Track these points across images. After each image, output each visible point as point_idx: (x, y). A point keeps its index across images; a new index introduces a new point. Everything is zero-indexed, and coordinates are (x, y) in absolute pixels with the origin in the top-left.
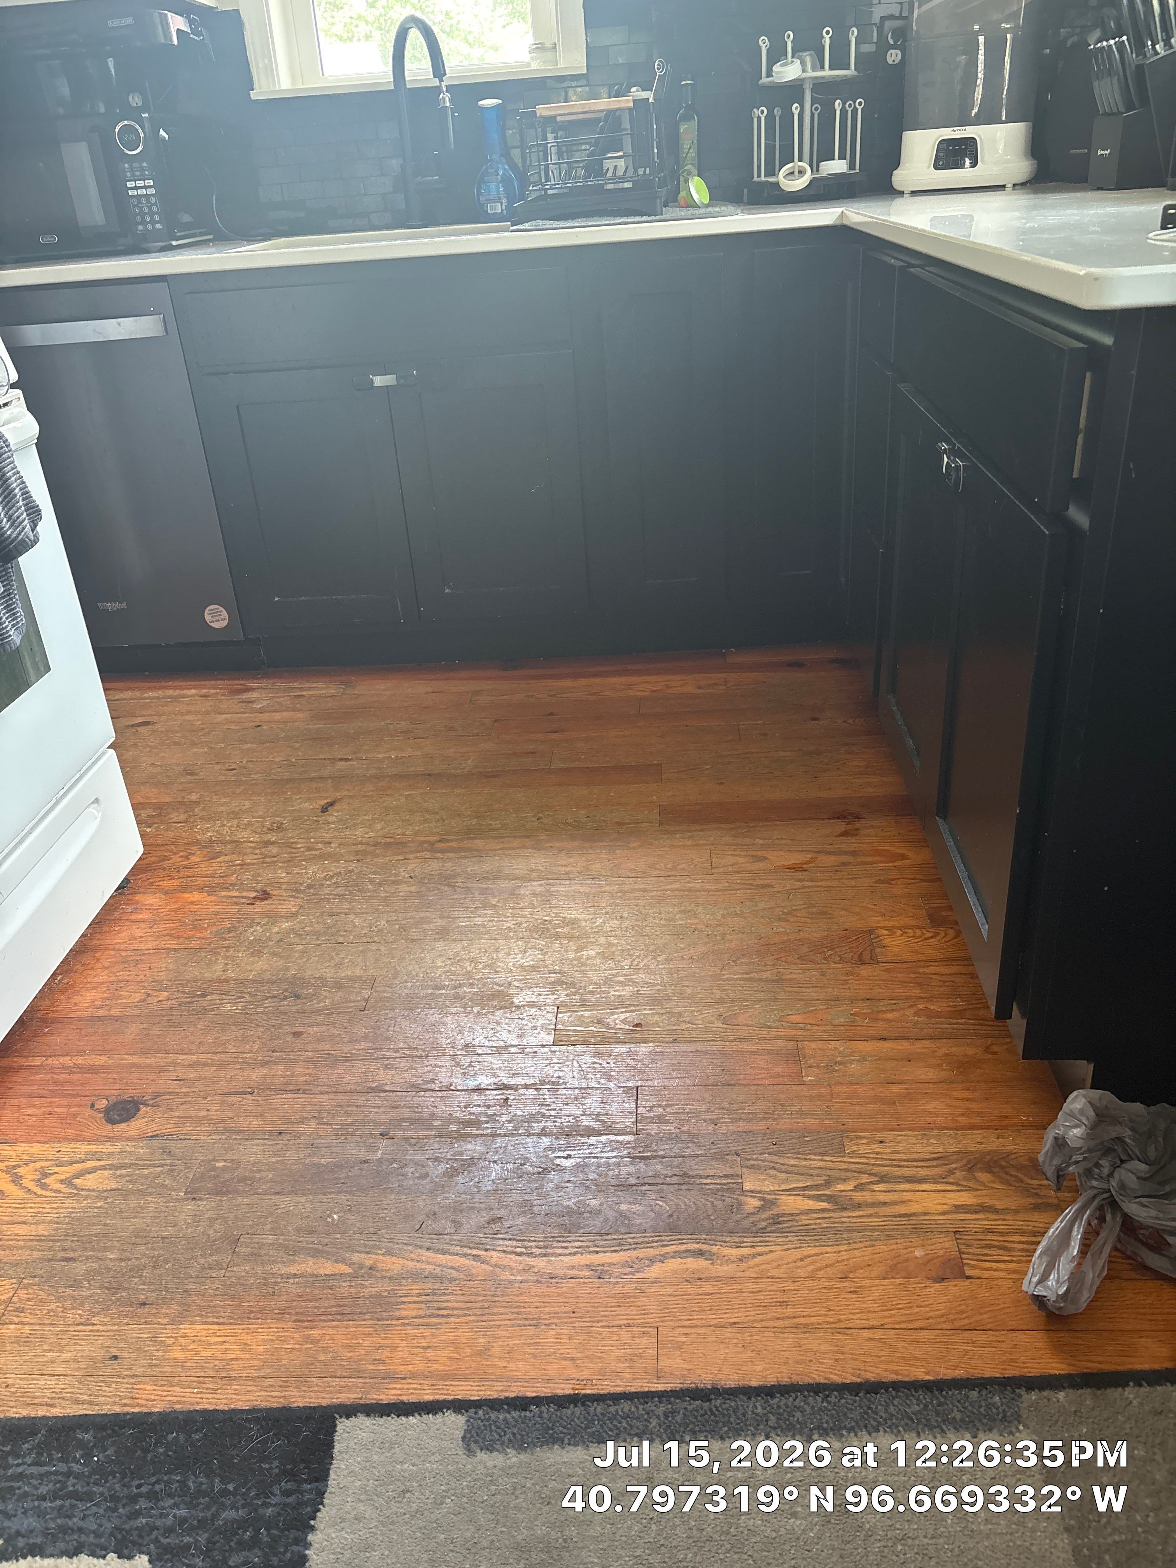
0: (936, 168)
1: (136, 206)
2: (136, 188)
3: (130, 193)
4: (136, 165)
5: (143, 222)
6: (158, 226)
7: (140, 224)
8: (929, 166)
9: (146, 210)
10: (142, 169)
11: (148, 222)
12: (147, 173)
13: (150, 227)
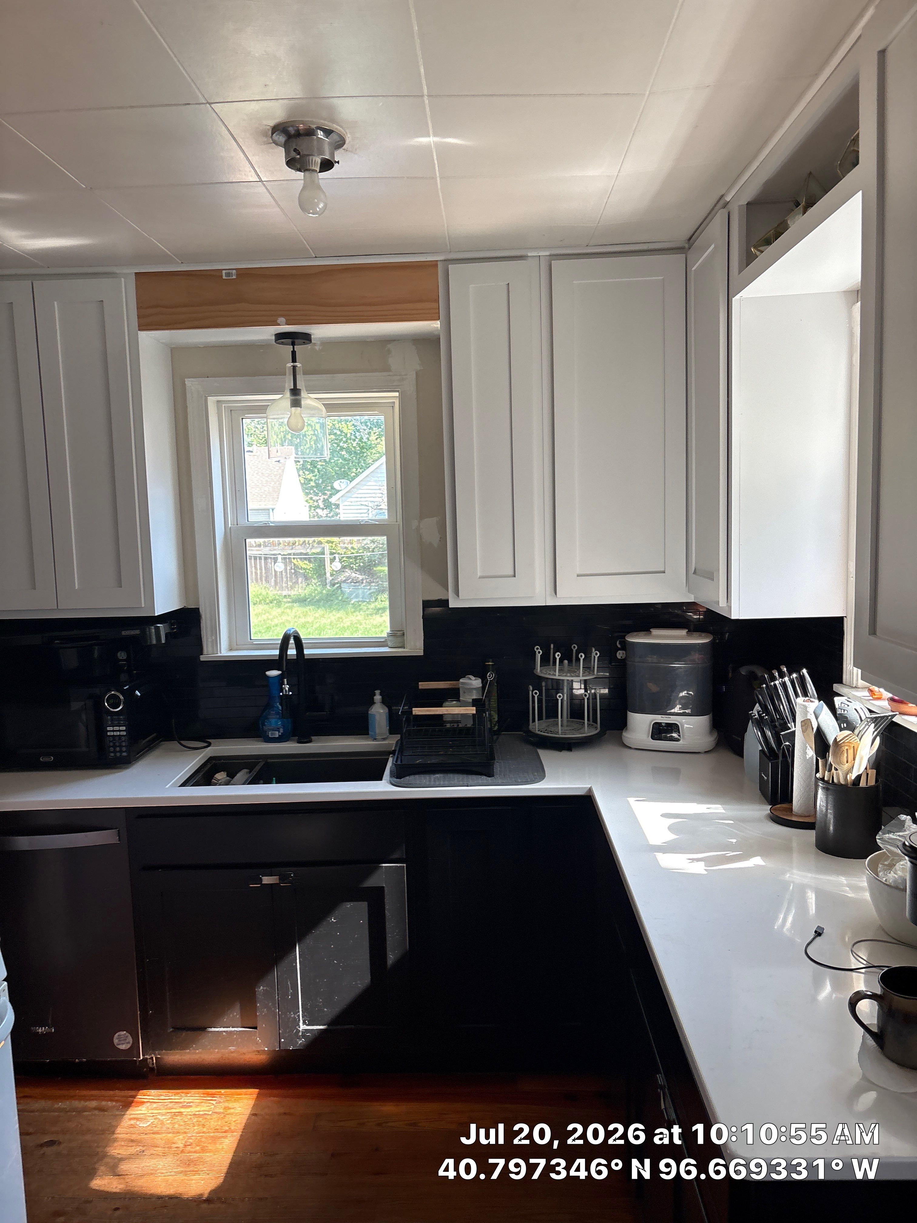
0: (653, 738)
1: (111, 741)
2: (113, 731)
3: (109, 734)
4: (115, 717)
5: (115, 752)
6: (125, 754)
7: (112, 752)
8: (648, 737)
9: (117, 744)
10: (119, 720)
11: (118, 752)
12: (122, 722)
13: (118, 754)
